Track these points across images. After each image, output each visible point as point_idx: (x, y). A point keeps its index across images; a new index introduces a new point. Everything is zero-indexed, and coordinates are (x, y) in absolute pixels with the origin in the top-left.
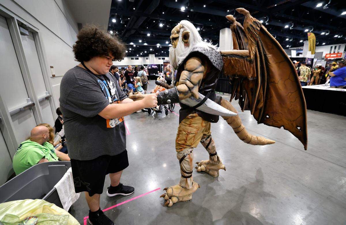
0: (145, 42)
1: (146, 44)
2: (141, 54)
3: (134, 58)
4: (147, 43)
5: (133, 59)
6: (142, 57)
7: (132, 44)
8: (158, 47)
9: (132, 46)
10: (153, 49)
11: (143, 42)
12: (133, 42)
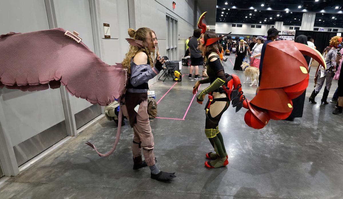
0: (268, 6)
1: (269, 9)
2: (265, 21)
3: (255, 25)
4: (271, 7)
5: (254, 27)
6: (266, 25)
7: (252, 8)
8: (287, 12)
9: (253, 11)
10: (280, 15)
11: (266, 6)
12: (253, 6)
